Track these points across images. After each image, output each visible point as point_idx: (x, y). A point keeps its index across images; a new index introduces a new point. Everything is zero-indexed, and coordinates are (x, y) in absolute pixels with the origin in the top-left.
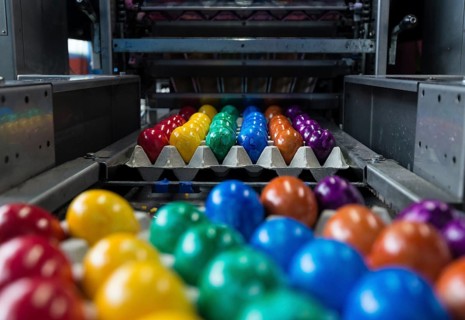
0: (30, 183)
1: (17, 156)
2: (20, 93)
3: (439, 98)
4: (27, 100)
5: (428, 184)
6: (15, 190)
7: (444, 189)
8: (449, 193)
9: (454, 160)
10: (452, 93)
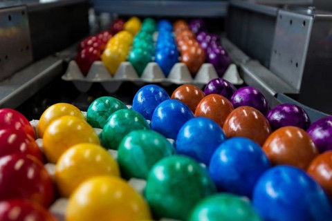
0: (17, 76)
1: (6, 57)
2: (4, 13)
3: (291, 22)
4: (10, 18)
5: (278, 80)
6: (7, 81)
7: (288, 83)
8: (292, 87)
9: (297, 65)
10: (299, 20)
